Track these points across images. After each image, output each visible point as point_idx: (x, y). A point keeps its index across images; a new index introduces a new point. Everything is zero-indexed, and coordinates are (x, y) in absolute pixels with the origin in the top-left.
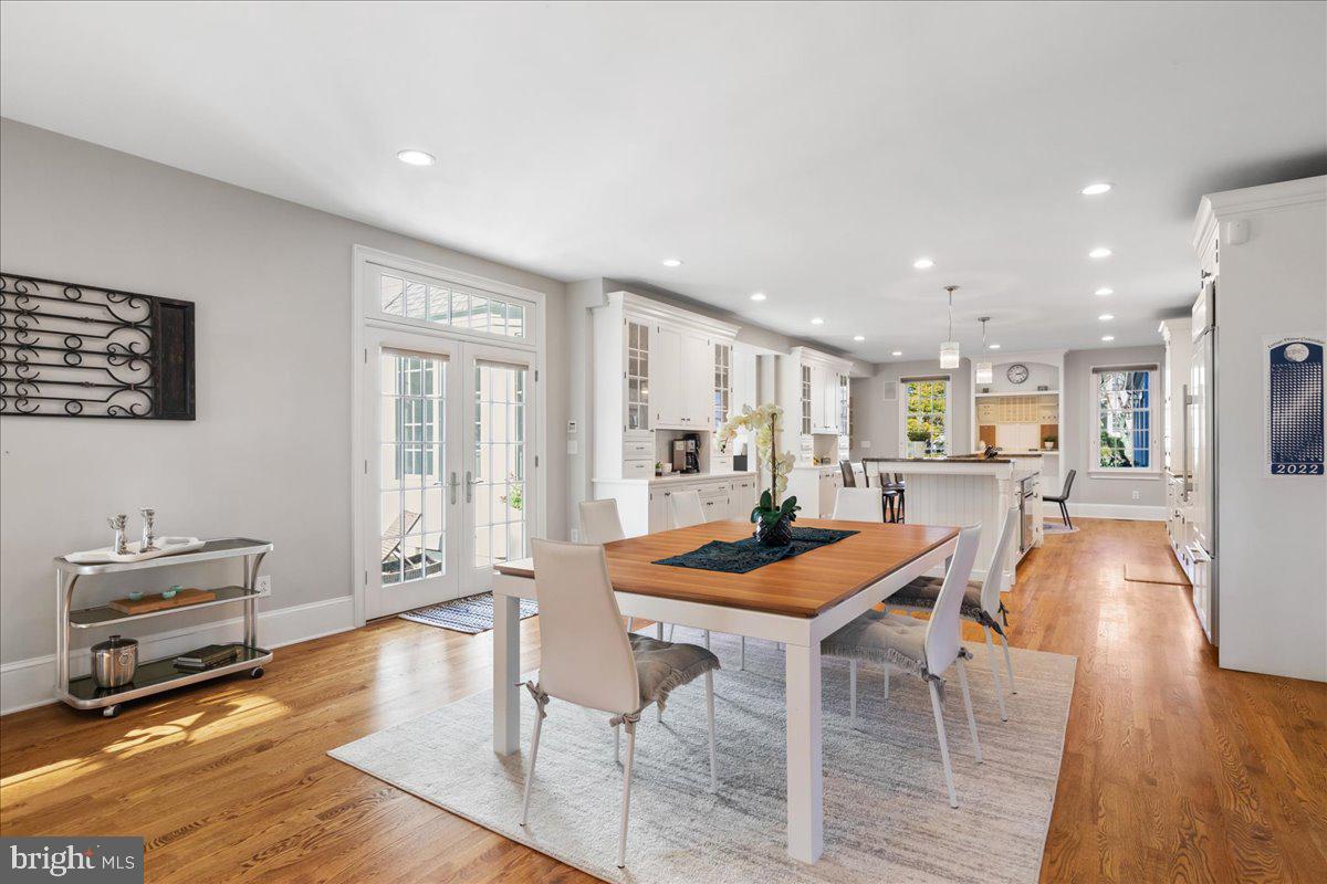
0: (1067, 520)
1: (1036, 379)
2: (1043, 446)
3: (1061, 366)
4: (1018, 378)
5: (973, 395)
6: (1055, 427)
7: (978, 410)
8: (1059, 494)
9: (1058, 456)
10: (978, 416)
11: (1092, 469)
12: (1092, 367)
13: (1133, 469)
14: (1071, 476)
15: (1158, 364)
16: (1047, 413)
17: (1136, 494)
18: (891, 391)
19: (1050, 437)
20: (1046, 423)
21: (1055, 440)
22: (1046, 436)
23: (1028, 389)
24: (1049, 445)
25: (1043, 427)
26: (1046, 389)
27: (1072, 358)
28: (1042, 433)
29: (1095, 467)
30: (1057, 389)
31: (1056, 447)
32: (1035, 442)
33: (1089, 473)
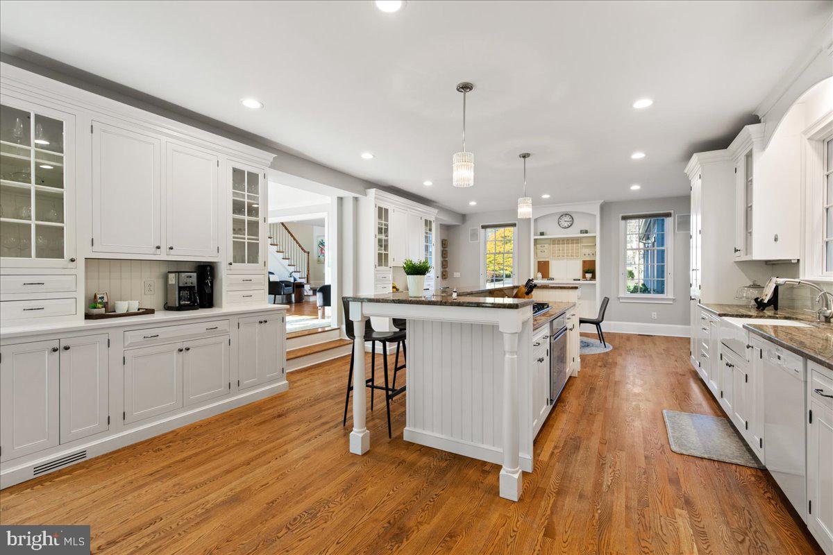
0: (601, 336)
1: (580, 224)
2: (584, 277)
3: (597, 213)
4: (566, 224)
5: (533, 238)
6: (594, 262)
7: (536, 248)
8: (595, 316)
9: (595, 284)
10: (536, 254)
11: (621, 295)
12: (621, 215)
13: (652, 295)
14: (606, 302)
15: (672, 212)
16: (587, 251)
17: (654, 315)
18: (474, 235)
19: (589, 269)
20: (588, 259)
21: (593, 272)
22: (586, 269)
23: (573, 233)
24: (589, 276)
25: (584, 262)
26: (586, 232)
27: (605, 208)
28: (584, 267)
29: (624, 294)
30: (595, 232)
31: (594, 277)
32: (579, 275)
33: (619, 298)
